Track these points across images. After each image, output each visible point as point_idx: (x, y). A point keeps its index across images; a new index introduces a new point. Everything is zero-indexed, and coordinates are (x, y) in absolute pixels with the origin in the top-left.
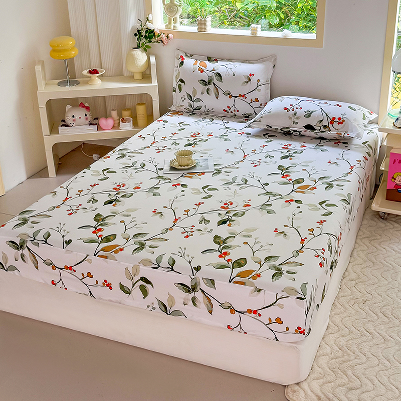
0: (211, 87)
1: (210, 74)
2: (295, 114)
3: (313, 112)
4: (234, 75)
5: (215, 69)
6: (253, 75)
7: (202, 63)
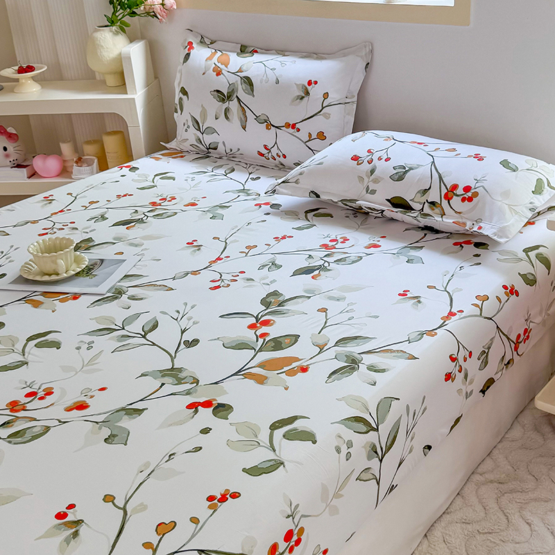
0: (233, 105)
1: (233, 79)
2: (372, 172)
3: (411, 169)
4: (277, 82)
5: (244, 68)
6: (316, 83)
7: (224, 57)
